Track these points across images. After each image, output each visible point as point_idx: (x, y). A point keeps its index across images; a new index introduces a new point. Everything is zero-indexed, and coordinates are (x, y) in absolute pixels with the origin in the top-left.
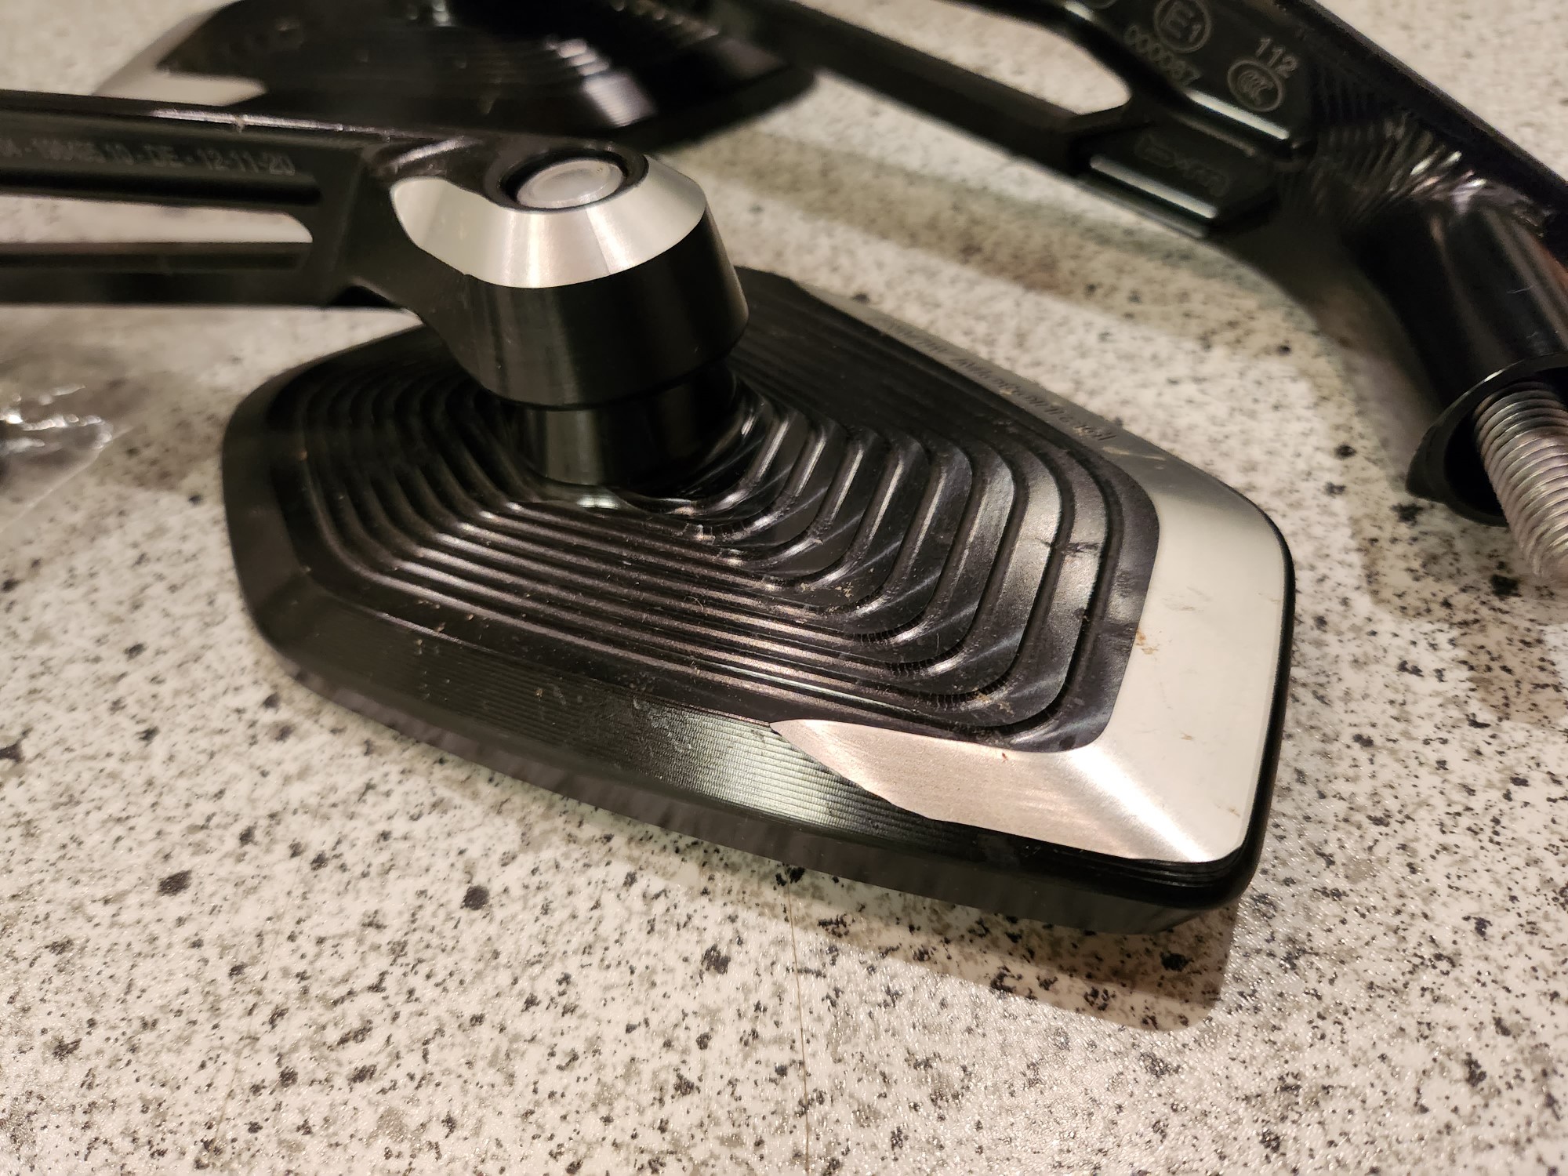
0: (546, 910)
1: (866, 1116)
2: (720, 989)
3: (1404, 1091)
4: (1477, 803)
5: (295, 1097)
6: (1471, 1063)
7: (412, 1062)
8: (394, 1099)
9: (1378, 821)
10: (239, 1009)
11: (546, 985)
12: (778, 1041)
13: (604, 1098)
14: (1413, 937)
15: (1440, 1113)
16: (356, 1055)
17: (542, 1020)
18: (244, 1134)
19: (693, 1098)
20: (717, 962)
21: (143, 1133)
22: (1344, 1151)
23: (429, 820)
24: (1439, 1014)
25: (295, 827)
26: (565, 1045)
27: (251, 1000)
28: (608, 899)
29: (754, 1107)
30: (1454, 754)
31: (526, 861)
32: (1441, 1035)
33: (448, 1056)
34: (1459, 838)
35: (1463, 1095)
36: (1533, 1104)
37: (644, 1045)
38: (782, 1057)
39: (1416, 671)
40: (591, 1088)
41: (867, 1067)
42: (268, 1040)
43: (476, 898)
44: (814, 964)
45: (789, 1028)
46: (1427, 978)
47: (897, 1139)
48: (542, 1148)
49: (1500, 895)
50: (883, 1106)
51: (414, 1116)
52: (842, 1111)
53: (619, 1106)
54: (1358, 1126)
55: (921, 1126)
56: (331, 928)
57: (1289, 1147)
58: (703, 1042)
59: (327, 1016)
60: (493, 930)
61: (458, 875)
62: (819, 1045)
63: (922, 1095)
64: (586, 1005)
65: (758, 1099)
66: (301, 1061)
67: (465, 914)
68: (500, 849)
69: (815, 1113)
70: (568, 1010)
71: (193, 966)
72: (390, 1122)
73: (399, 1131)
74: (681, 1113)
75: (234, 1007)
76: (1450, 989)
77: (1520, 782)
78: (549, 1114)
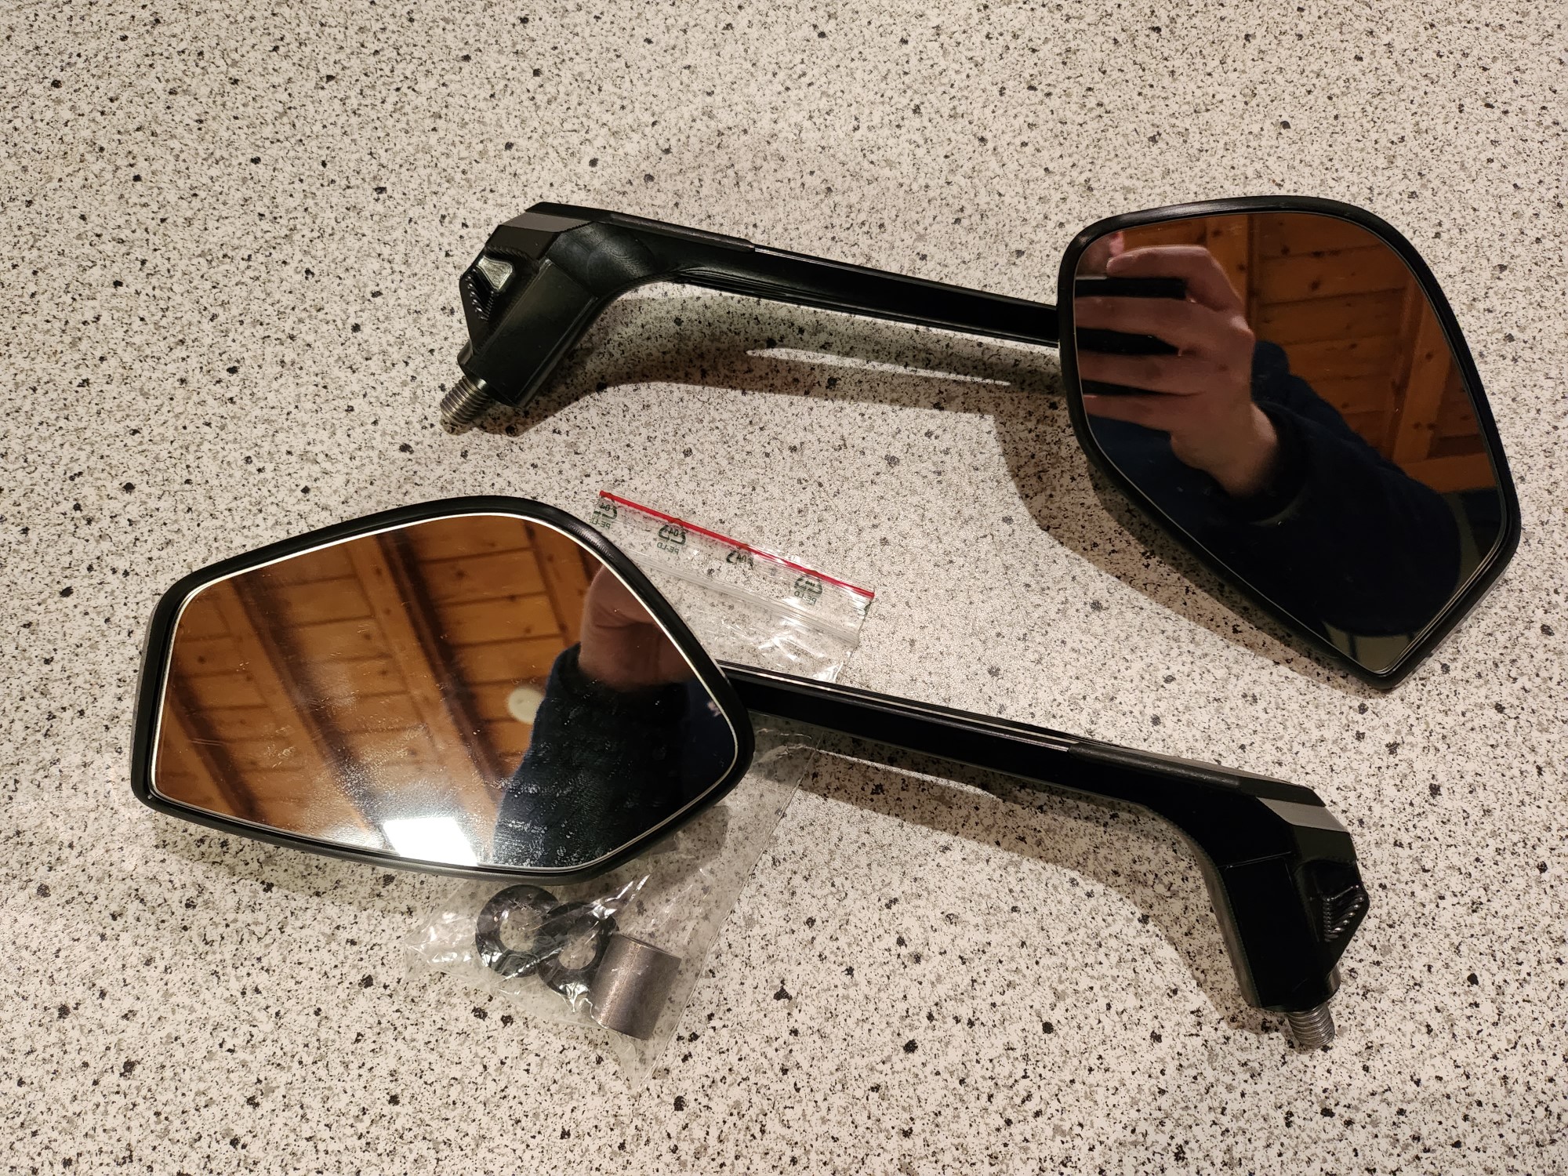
0: (1079, 1027)
1: (1230, 1088)
2: (1162, 1049)
3: (1406, 1041)
4: (1426, 911)
5: (1016, 1129)
6: (1428, 1026)
7: (1055, 1104)
8: (1055, 1120)
9: (1391, 926)
10: (973, 1099)
11: (1093, 1062)
12: (1190, 1066)
13: (1134, 1102)
14: (1406, 977)
15: (1419, 1047)
16: (1032, 1106)
17: (1098, 1076)
18: (1003, 1149)
19: (1166, 1095)
20: (1157, 1038)
21: (962, 1158)
22: (1390, 1067)
23: (1009, 993)
24: (1417, 1008)
25: (950, 1008)
26: (1111, 1085)
27: (975, 1093)
28: (1103, 1017)
29: (1190, 1094)
30: (1417, 888)
31: (1061, 1006)
32: (1418, 1017)
33: (1068, 1099)
34: (1421, 929)
35: (1426, 1039)
36: (1448, 1037)
37: (1141, 1078)
38: (1194, 1072)
39: (1401, 845)
40: (1128, 1100)
41: (1226, 1070)
42: (992, 1108)
43: (1048, 1028)
44: (1194, 1031)
45: (1193, 1060)
46: (1412, 994)
47: (1243, 1095)
48: (1119, 1127)
49: (1436, 953)
50: (1235, 1083)
51: (1066, 1127)
52: (1221, 1089)
53: (1141, 1104)
54: (1393, 1058)
55: (1249, 1088)
56: (993, 1054)
57: (1371, 1069)
58: (1162, 1072)
59: (1011, 1093)
60: (1061, 1041)
61: (1036, 1018)
62: (1206, 1065)
63: (1247, 1076)
64: (1113, 1067)
65: (1190, 1090)
66: (1010, 1114)
67: (1045, 1036)
68: (1048, 1002)
69: (1212, 1090)
70: (1107, 1070)
71: (942, 1084)
72: (1057, 1130)
73: (1063, 1134)
74: (1164, 1102)
75: (971, 1097)
76: (1420, 998)
77: (1442, 898)
78: (1116, 1113)
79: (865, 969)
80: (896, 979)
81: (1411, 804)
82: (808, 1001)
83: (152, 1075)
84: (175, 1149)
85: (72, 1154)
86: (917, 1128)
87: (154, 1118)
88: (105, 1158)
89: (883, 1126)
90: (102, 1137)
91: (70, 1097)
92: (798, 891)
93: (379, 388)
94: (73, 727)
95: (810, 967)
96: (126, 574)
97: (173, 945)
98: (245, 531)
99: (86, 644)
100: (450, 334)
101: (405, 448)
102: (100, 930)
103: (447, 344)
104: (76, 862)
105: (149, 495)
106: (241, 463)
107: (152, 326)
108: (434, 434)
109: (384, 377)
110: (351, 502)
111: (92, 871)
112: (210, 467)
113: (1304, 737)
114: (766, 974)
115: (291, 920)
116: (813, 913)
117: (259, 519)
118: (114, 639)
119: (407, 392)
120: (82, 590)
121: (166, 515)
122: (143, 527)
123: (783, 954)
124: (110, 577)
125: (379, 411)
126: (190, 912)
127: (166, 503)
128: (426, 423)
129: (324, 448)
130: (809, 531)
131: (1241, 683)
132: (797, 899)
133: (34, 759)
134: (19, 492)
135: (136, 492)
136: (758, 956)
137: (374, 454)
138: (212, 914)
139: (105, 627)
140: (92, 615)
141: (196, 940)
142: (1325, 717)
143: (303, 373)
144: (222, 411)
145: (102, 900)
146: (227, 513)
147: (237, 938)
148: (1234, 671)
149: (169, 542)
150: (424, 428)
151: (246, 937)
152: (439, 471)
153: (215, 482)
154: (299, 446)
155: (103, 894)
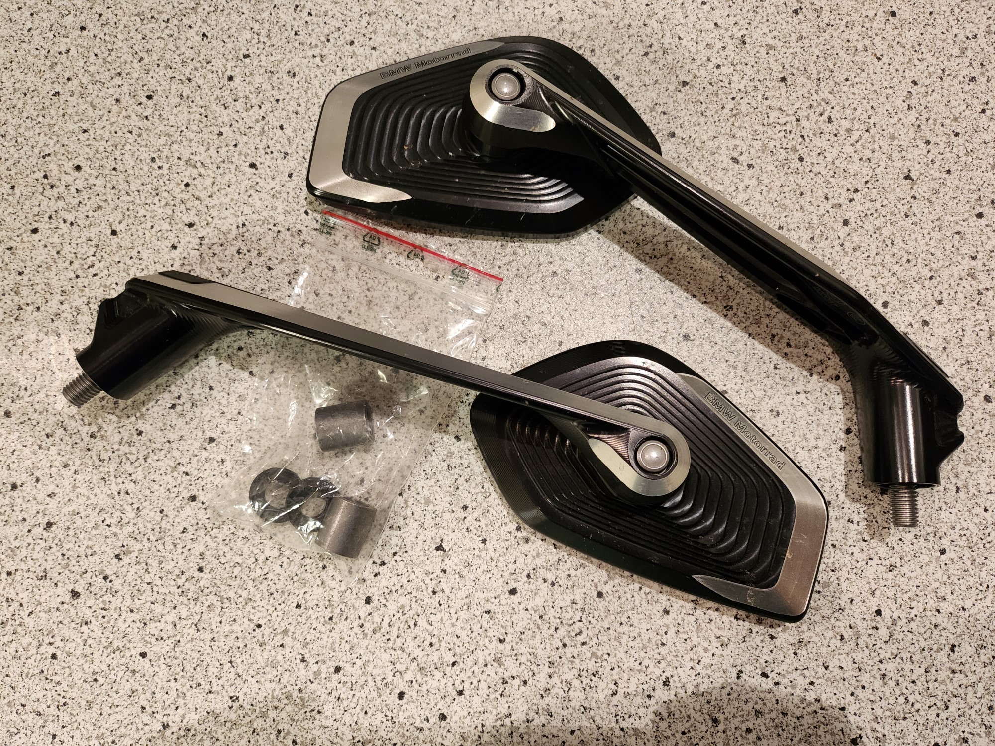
0: (620, 598)
1: (706, 650)
2: (668, 619)
3: (826, 642)
4: (858, 566)
5: (568, 650)
6: (842, 635)
7: (595, 640)
8: (593, 649)
9: (833, 571)
10: (546, 628)
11: (624, 619)
12: (684, 632)
13: (644, 647)
14: (835, 603)
15: (833, 647)
16: (581, 638)
17: (625, 628)
18: (558, 660)
19: (665, 647)
20: (666, 612)
21: (533, 661)
22: (811, 656)
23: (580, 570)
24: (838, 623)
25: (542, 573)
26: (632, 634)
27: (548, 625)
28: (635, 594)
29: (680, 649)
30: (856, 550)
31: (611, 583)
32: (836, 629)
33: (604, 638)
34: (852, 576)
35: (839, 643)
36: (853, 644)
37: (651, 634)
38: (686, 636)
39: (852, 522)
40: (641, 645)
41: (705, 638)
42: (556, 635)
43: (600, 595)
44: (691, 612)
45: (686, 629)
46: (836, 614)
47: (713, 655)
48: (632, 660)
49: (858, 592)
50: (710, 647)
51: (600, 654)
52: (700, 649)
53: (648, 649)
54: (814, 650)
55: (718, 652)
56: (563, 604)
57: (799, 655)
58: (666, 633)
59: (569, 629)
60: (607, 604)
61: (593, 588)
62: (694, 633)
63: (719, 645)
64: (635, 624)
65: (681, 647)
66: (566, 640)
67: (597, 599)
68: (603, 580)
69: (694, 649)
70: (631, 625)
71: (529, 616)
72: (594, 655)
73: (597, 657)
74: (663, 650)
75: (544, 627)
76: (841, 617)
77: (871, 559)
78: (632, 652)
79: (494, 541)
80: (511, 550)
81: (866, 497)
82: (456, 554)
83: (62, 532)
84: (71, 576)
85: (12, 569)
86: (508, 639)
87: (61, 557)
88: (31, 575)
89: (488, 634)
90: (30, 563)
91: (14, 537)
92: (461, 488)
93: (240, 121)
94: (32, 317)
95: (460, 535)
96: (72, 224)
97: (81, 458)
98: (147, 207)
99: (44, 266)
100: (291, 91)
101: (253, 165)
102: (39, 443)
103: (288, 97)
104: (28, 399)
105: (90, 175)
106: (149, 161)
107: (101, 60)
108: (272, 158)
109: (244, 115)
110: (215, 197)
111: (37, 406)
112: (129, 161)
113: (804, 443)
114: (432, 534)
115: (151, 455)
116: (468, 503)
117: (156, 200)
118: (61, 265)
119: (258, 127)
120: (44, 231)
121: (99, 189)
122: (85, 195)
123: (445, 524)
124: (62, 225)
125: (239, 137)
126: (92, 440)
127: (100, 181)
128: (268, 150)
129: (201, 158)
130: (506, 259)
131: (771, 402)
132: (459, 492)
133: (8, 333)
134: (11, 161)
135: (82, 172)
136: (429, 523)
137: (233, 167)
138: (105, 443)
139: (56, 256)
140: (50, 248)
141: (94, 457)
142: (821, 432)
143: (193, 105)
144: (140, 124)
145: (41, 425)
146: (136, 193)
147: (118, 460)
148: (768, 394)
149: (99, 207)
150: (267, 153)
151: (124, 460)
152: (273, 184)
153: (131, 172)
154: (185, 155)
155: (42, 422)
